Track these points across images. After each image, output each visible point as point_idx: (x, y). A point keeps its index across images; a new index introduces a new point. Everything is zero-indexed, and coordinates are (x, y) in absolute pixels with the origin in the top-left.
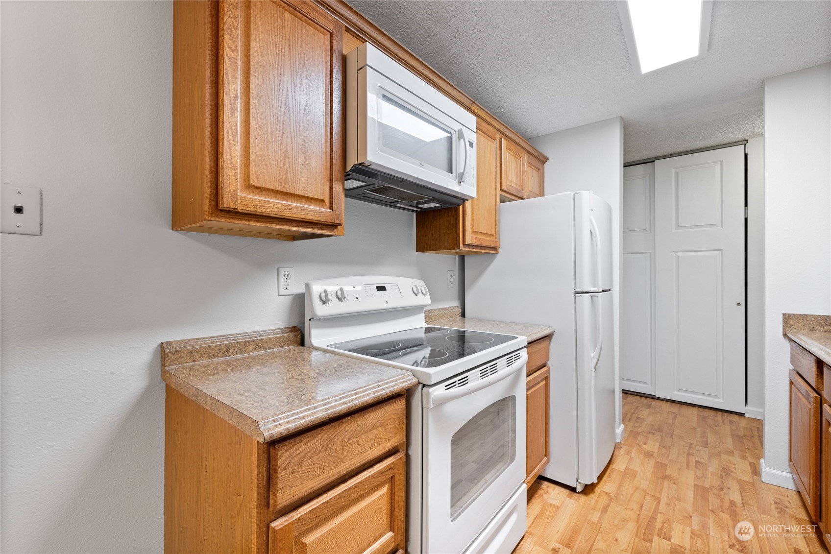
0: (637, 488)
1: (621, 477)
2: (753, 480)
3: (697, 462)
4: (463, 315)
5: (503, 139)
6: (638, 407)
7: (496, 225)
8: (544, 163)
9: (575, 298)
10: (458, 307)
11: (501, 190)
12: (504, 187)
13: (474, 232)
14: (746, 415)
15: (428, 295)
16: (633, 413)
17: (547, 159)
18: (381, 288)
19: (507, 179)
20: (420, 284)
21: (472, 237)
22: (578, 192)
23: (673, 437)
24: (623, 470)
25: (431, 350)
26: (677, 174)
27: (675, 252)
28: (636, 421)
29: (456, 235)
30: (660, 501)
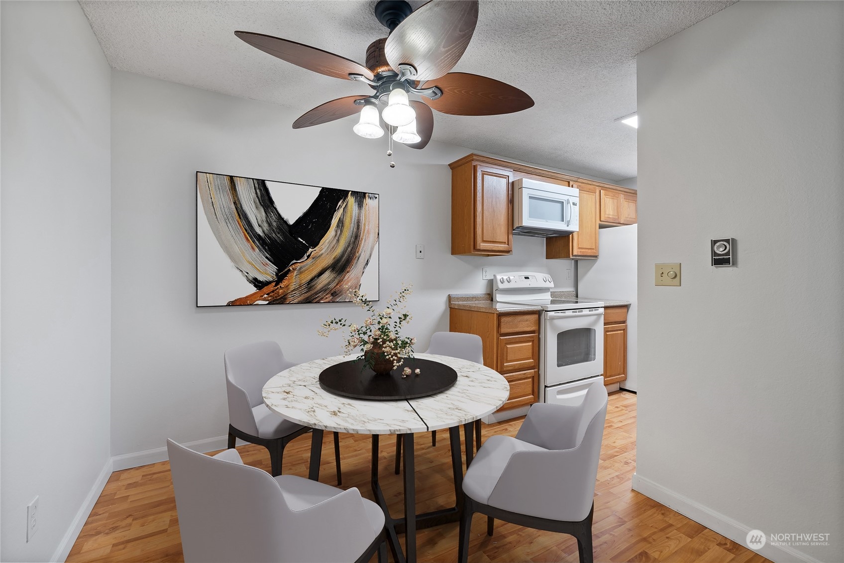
4: (577, 296)
5: (602, 191)
7: (596, 243)
10: (573, 291)
11: (601, 221)
12: (603, 218)
13: (581, 248)
15: (553, 283)
18: (527, 278)
19: (606, 213)
20: (548, 277)
21: (578, 251)
29: (568, 250)
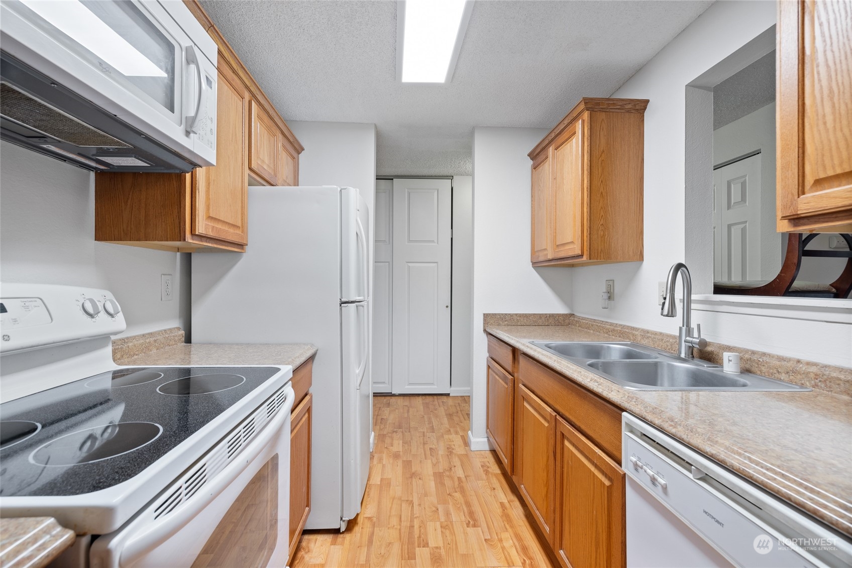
0: (394, 499)
1: (379, 492)
2: (466, 451)
3: (431, 449)
4: (188, 340)
5: (253, 102)
6: (380, 407)
7: (243, 214)
8: (299, 153)
9: (341, 309)
10: (179, 329)
11: (250, 169)
12: (254, 166)
13: (210, 218)
14: (450, 395)
15: (120, 317)
16: (378, 415)
17: (303, 149)
19: (258, 157)
20: (102, 296)
21: (206, 225)
22: (345, 187)
23: (411, 430)
24: (379, 483)
25: (125, 408)
26: (409, 194)
27: (407, 262)
28: (381, 423)
29: (179, 218)
30: (413, 504)
